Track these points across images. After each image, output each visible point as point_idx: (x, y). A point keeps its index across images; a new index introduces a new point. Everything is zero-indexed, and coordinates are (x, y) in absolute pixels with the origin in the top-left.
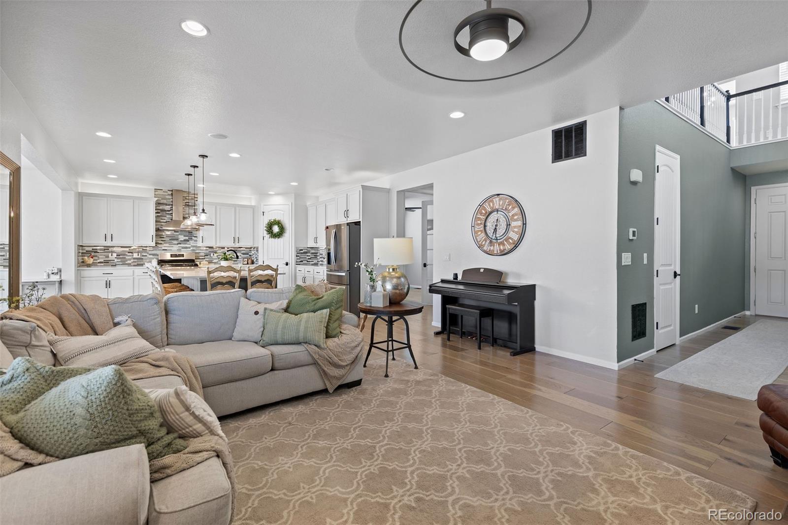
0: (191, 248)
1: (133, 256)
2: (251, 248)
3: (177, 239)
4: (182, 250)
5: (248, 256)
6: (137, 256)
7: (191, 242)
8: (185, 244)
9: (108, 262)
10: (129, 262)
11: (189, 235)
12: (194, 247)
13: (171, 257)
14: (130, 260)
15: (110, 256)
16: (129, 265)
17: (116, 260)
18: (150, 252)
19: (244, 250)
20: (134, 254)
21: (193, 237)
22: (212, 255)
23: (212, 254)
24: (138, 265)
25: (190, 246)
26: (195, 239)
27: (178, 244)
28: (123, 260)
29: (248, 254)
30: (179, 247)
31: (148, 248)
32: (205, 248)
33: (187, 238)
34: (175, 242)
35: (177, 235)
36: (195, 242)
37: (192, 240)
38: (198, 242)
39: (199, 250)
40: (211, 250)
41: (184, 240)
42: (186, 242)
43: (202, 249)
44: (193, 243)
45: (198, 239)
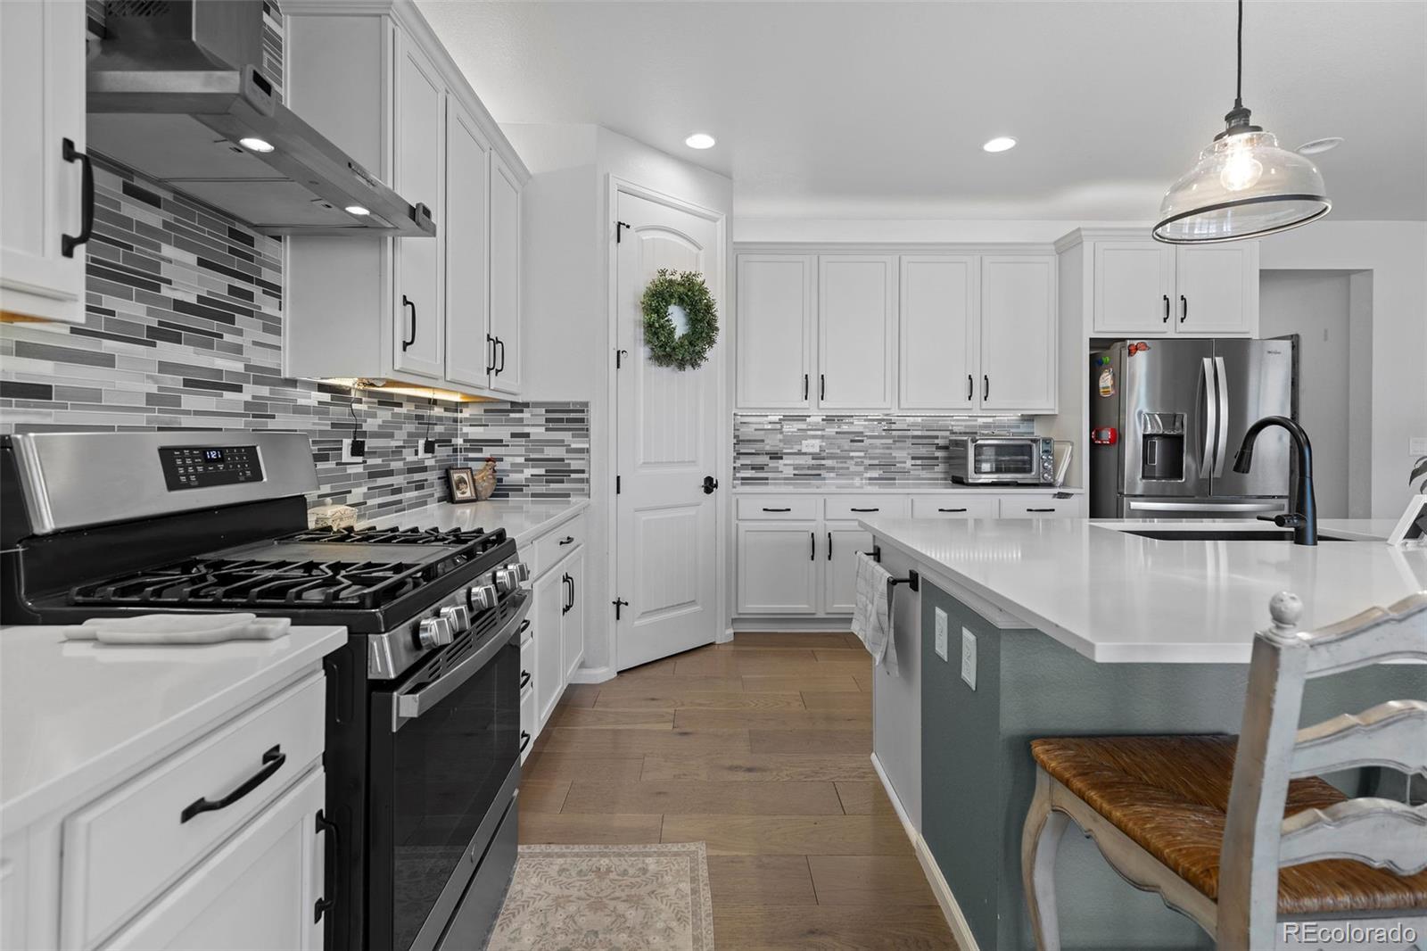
0: (250, 392)
3: (148, 282)
4: (191, 401)
5: (450, 451)
7: (249, 329)
8: (207, 340)
12: (261, 376)
13: (173, 484)
19: (441, 419)
21: (257, 290)
22: (346, 456)
23: (347, 443)
25: (239, 367)
26: (267, 306)
27: (156, 335)
29: (448, 442)
30: (165, 367)
33: (218, 284)
34: (132, 310)
35: (142, 227)
36: (270, 339)
37: (249, 313)
38: (285, 340)
39: (285, 409)
40: (339, 413)
41: (200, 298)
42: (214, 326)
43: (301, 402)
44: (255, 343)
45: (286, 316)
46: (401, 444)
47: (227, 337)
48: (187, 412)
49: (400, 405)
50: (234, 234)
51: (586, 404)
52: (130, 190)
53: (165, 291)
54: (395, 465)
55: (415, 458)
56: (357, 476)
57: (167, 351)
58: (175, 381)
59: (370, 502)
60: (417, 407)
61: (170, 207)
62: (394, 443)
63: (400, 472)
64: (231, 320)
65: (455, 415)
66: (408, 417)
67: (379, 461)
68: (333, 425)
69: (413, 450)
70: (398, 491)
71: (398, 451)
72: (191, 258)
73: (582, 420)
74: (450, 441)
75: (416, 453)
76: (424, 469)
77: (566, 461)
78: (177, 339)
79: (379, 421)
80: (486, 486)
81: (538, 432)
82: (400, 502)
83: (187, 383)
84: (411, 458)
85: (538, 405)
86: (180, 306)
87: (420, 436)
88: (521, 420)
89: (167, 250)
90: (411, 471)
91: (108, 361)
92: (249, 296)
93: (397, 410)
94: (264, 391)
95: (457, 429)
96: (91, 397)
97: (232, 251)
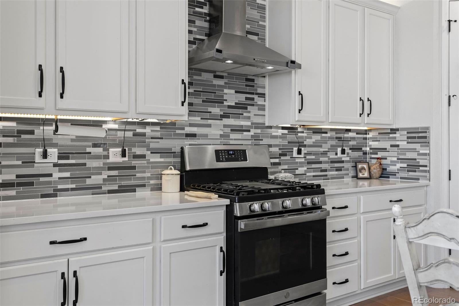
0: (253, 132)
1: (107, 157)
2: (366, 132)
3: (220, 102)
4: (233, 136)
5: (361, 154)
6: (120, 159)
7: (253, 110)
8: (238, 116)
9: (31, 184)
10: (95, 180)
11: (248, 89)
12: (257, 126)
13: (218, 160)
14: (98, 171)
15: (38, 158)
16: (96, 189)
17: (57, 175)
18: (154, 145)
19: (353, 139)
20: (111, 150)
21: (256, 97)
22: (295, 154)
23: (295, 149)
24: (122, 190)
25: (249, 124)
26: (259, 101)
27: (223, 117)
28: (78, 173)
29: (360, 149)
30: (225, 126)
31: (148, 130)
32: (280, 132)
33: (242, 98)
34: (216, 110)
35: (219, 86)
36: (261, 113)
37: (253, 105)
38: (266, 113)
39: (267, 137)
40: (292, 137)
41: (236, 103)
42: (240, 111)
43: (274, 134)
44: (255, 115)
45: (266, 104)
46: (327, 150)
47: (245, 114)
48: (232, 139)
49: (326, 133)
50: (247, 80)
51: (428, 128)
52: (216, 76)
53: (225, 103)
54: (322, 159)
55: (336, 157)
56: (301, 163)
57: (226, 121)
58: (228, 130)
59: (308, 174)
60: (336, 133)
61: (227, 78)
62: (322, 150)
63: (326, 162)
64: (246, 108)
65: (365, 136)
66: (331, 138)
67: (313, 157)
68: (289, 142)
69: (335, 153)
70: (325, 171)
71: (325, 153)
72: (233, 91)
73: (425, 137)
74: (361, 149)
75: (336, 154)
76: (343, 162)
77: (417, 160)
78: (228, 117)
79: (313, 140)
80: (376, 171)
81: (403, 144)
82: (326, 175)
83: (232, 130)
84: (332, 156)
85: (403, 129)
86: (230, 107)
87: (339, 146)
88: (395, 138)
89: (226, 91)
90: (332, 162)
91: (209, 126)
92: (253, 99)
93: (324, 135)
94: (259, 131)
95: (366, 143)
96: (205, 136)
97: (246, 86)
